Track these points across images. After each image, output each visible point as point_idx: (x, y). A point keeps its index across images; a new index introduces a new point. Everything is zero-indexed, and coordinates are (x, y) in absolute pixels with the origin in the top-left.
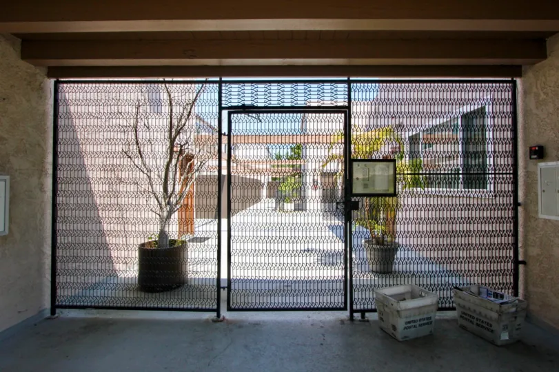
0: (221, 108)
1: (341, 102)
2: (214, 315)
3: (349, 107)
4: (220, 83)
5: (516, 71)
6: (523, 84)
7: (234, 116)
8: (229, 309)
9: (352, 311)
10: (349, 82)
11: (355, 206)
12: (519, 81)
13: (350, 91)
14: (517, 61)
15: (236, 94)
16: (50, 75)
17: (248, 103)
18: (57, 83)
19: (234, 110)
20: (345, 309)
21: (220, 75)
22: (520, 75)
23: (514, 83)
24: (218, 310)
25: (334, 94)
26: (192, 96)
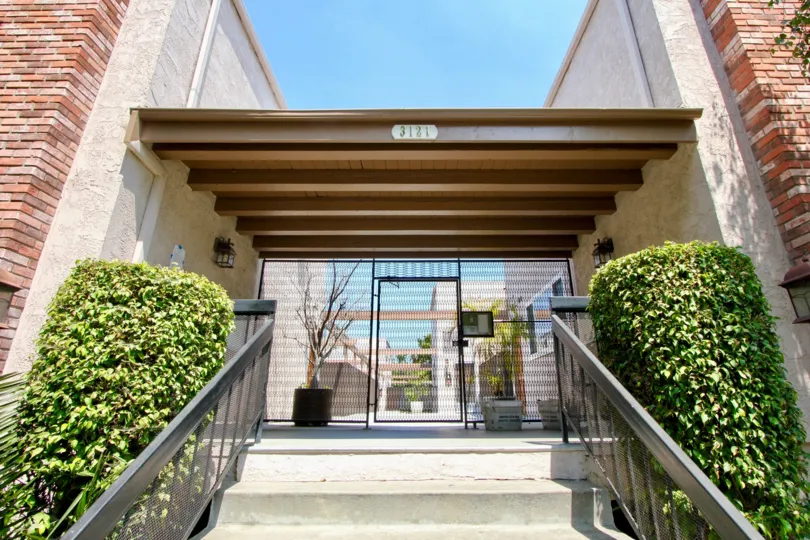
0: (374, 278)
1: (454, 274)
2: (365, 424)
3: (459, 278)
4: (374, 262)
5: (568, 255)
6: (574, 262)
7: (382, 284)
8: (376, 421)
9: (467, 422)
10: (459, 262)
11: (466, 344)
12: (571, 260)
13: (459, 267)
14: (569, 249)
15: (385, 268)
16: (260, 257)
17: (391, 275)
18: (265, 261)
19: (382, 279)
20: (461, 421)
21: (374, 257)
22: (571, 256)
23: (568, 261)
24: (367, 422)
25: (448, 268)
26: (349, 271)
